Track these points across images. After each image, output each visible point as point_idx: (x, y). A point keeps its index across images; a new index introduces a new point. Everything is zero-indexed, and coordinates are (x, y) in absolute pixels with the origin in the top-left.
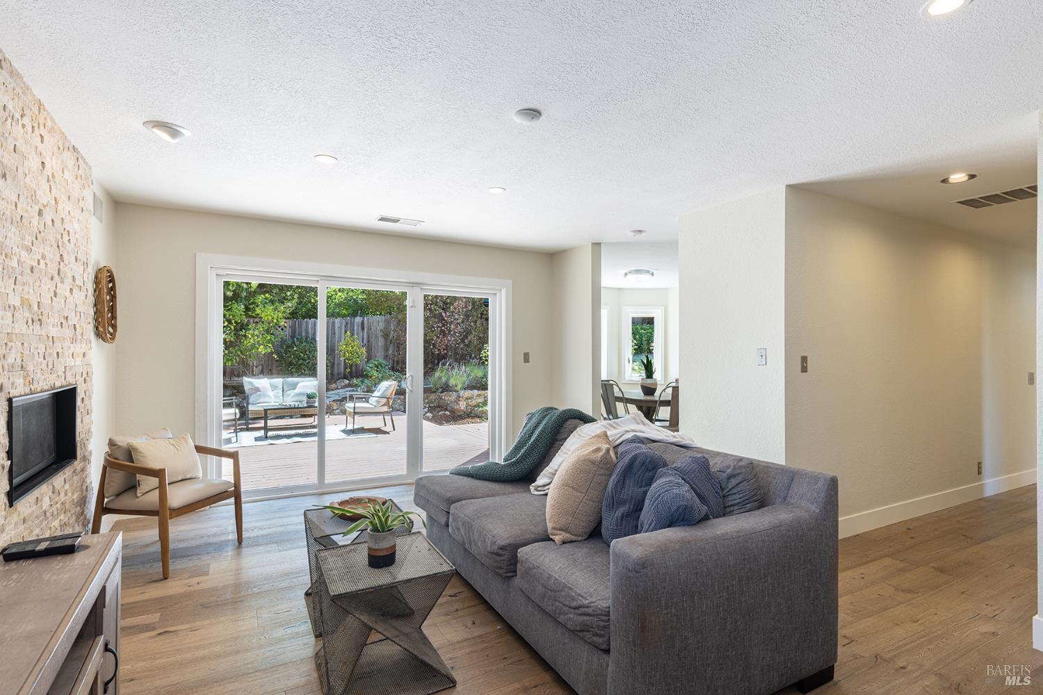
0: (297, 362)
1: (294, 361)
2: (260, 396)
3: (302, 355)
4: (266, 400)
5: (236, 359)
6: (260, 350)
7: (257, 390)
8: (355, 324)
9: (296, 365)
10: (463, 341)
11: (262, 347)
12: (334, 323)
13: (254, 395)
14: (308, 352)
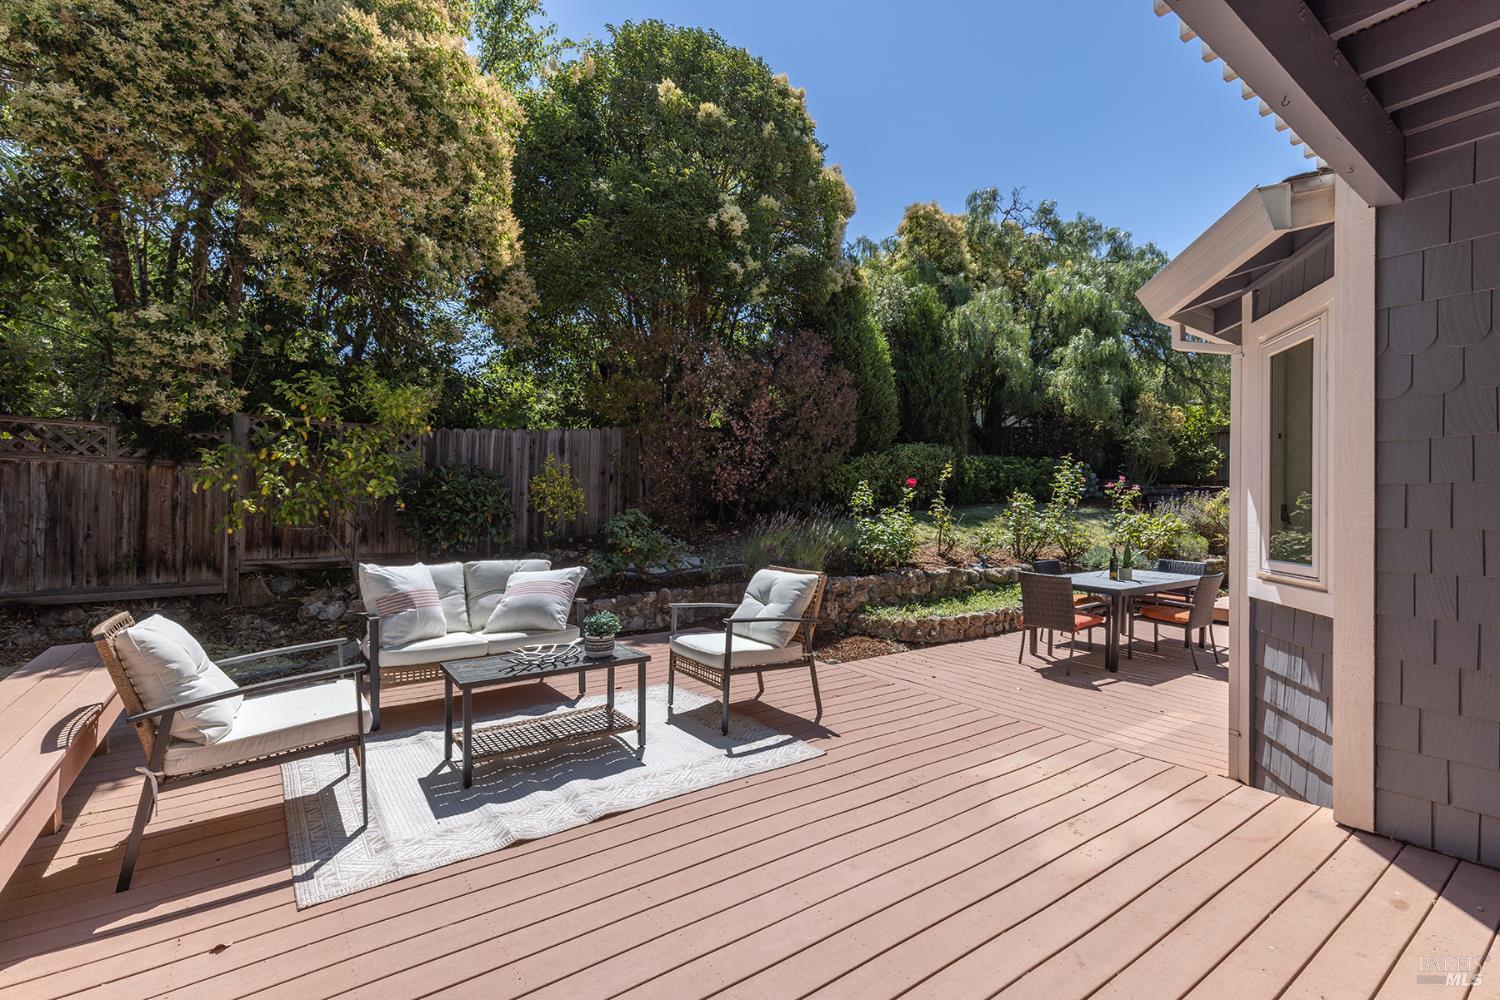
0: (449, 518)
1: (443, 515)
2: (412, 619)
3: (460, 502)
4: (429, 629)
5: (311, 510)
6: (370, 490)
7: (404, 600)
8: (549, 444)
9: (444, 524)
10: (763, 477)
11: (373, 482)
12: (509, 439)
13: (395, 619)
14: (472, 497)
